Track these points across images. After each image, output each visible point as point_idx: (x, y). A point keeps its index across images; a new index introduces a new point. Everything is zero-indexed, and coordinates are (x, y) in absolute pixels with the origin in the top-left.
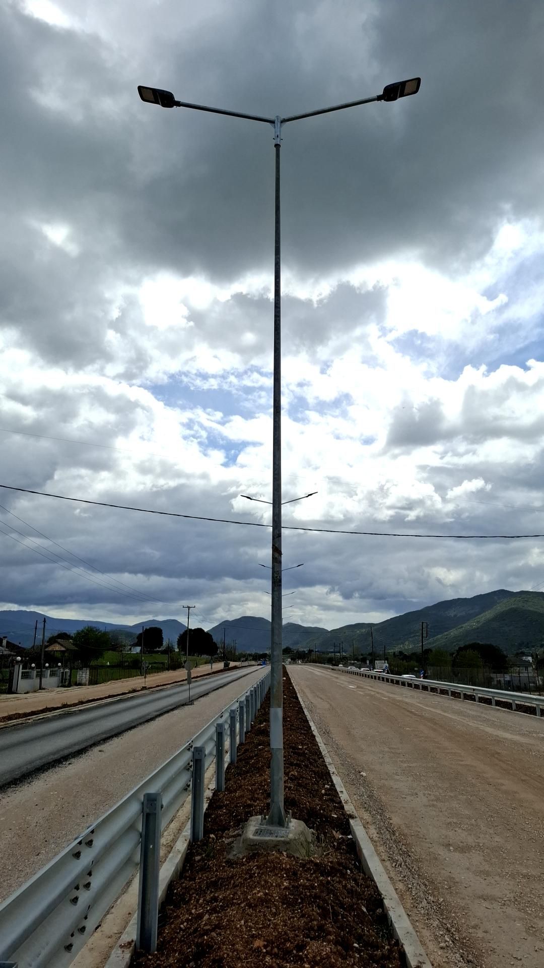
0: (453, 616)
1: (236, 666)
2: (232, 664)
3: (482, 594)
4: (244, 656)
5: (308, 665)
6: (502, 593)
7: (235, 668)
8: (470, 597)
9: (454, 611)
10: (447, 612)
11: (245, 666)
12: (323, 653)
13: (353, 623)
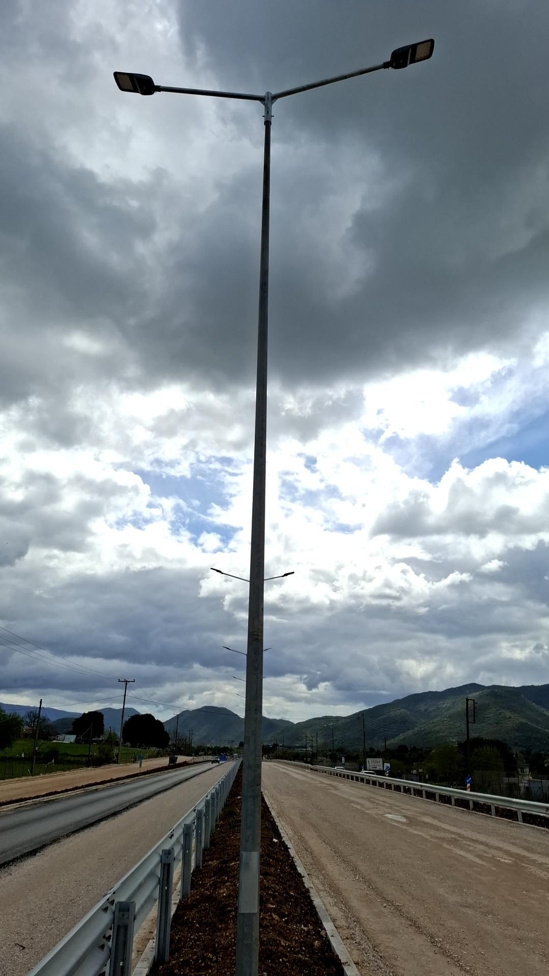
0: (423, 710)
1: (185, 762)
2: (181, 759)
3: (454, 687)
4: (203, 750)
5: (275, 762)
6: (474, 687)
7: (185, 764)
8: (441, 691)
9: (425, 705)
10: (418, 706)
11: (200, 762)
12: (289, 748)
13: (320, 716)
